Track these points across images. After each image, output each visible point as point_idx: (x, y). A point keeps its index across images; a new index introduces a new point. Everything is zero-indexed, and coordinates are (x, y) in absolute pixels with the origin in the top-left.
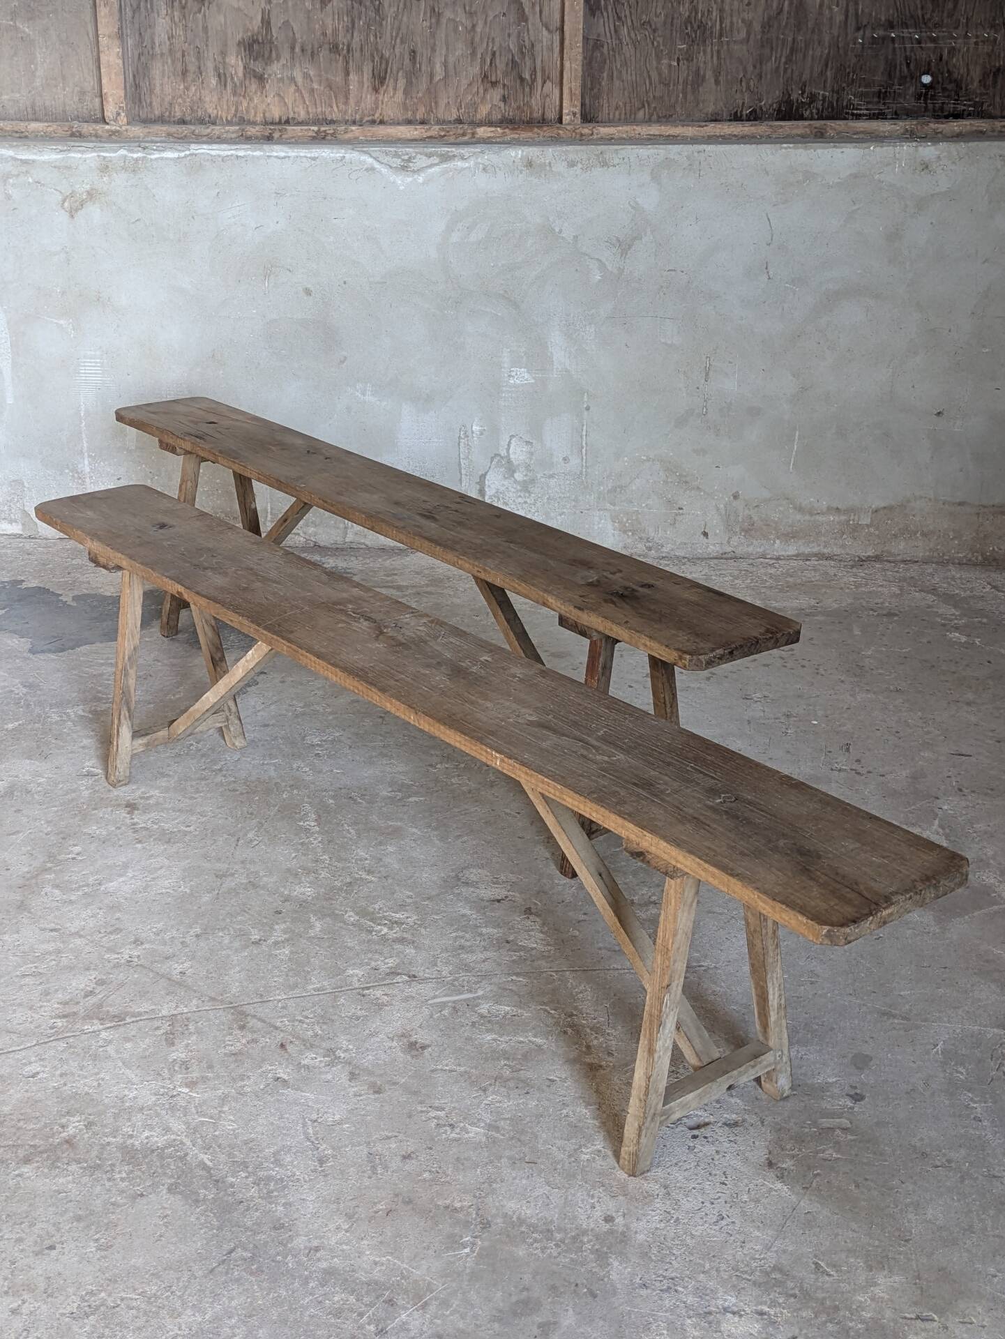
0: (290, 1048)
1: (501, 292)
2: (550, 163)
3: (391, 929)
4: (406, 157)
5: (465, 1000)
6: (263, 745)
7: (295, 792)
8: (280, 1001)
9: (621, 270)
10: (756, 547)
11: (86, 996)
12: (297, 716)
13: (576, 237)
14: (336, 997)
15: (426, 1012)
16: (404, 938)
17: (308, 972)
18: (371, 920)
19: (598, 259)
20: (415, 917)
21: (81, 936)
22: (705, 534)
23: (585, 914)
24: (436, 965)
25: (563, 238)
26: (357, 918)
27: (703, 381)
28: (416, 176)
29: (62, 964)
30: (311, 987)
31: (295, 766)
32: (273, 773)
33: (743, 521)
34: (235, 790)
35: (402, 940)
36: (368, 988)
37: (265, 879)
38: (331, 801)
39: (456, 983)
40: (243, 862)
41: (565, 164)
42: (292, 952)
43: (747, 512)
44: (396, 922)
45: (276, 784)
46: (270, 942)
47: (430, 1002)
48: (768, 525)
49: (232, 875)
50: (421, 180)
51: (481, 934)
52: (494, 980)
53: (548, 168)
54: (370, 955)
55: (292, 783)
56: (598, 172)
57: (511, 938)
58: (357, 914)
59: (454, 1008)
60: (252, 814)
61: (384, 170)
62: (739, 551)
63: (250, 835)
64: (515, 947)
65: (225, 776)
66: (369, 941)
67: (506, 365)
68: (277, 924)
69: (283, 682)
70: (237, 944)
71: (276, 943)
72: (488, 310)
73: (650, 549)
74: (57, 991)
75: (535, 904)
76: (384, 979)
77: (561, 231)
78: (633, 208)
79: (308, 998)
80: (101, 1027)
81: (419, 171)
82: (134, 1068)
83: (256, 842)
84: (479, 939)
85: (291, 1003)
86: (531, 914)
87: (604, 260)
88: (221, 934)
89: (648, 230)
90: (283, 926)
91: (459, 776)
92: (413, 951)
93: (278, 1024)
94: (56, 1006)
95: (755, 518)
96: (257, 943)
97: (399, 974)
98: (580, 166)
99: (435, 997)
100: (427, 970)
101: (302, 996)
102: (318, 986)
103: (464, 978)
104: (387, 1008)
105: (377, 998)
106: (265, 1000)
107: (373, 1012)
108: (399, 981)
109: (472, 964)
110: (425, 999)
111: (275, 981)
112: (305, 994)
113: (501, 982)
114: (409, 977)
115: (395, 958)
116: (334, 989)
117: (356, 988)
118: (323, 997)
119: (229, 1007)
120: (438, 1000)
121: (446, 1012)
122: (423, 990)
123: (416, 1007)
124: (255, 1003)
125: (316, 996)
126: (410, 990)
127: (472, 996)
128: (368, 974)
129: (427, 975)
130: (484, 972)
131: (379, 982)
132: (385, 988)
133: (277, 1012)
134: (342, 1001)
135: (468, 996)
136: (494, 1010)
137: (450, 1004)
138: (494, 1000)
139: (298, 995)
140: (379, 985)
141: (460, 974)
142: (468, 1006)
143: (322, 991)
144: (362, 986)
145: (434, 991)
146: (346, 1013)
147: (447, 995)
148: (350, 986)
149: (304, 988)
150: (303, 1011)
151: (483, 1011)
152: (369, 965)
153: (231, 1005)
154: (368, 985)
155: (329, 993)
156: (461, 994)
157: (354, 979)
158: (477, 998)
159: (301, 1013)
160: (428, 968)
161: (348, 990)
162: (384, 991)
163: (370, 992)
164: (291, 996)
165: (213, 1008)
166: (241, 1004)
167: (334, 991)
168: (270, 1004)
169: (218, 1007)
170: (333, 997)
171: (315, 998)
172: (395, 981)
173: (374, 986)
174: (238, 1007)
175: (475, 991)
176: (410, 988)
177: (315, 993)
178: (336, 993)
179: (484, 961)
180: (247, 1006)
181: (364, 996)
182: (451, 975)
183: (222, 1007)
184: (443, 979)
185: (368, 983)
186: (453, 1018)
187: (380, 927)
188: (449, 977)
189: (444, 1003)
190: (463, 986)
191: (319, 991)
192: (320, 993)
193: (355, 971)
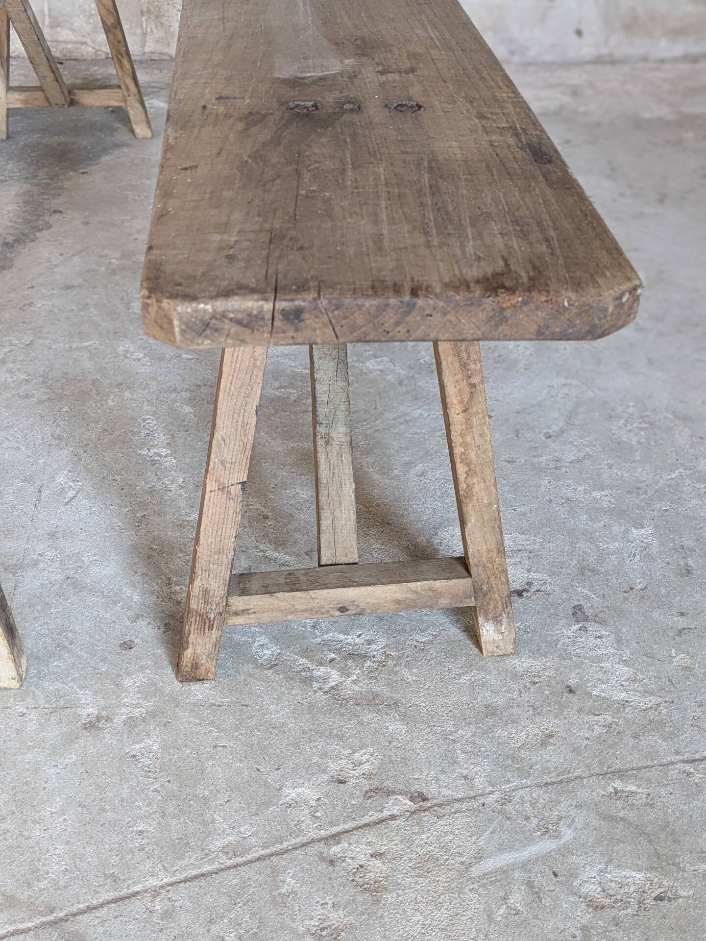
3: (344, 672)
5: (544, 858)
6: (67, 318)
7: (127, 394)
8: (156, 893)
10: (635, 48)
12: (113, 272)
14: (275, 872)
15: (474, 902)
16: (376, 695)
17: (206, 800)
18: (305, 652)
20: (382, 642)
22: (579, 33)
23: (682, 614)
24: (454, 762)
26: (276, 650)
30: (219, 843)
31: (120, 350)
32: (87, 364)
33: (625, 14)
34: (27, 396)
35: (372, 701)
36: (335, 838)
37: (94, 570)
38: (187, 409)
39: (509, 808)
40: (52, 536)
42: (165, 748)
43: (630, 2)
44: (351, 655)
45: (94, 382)
46: (119, 720)
47: (476, 871)
48: (654, 18)
49: (36, 563)
51: (515, 675)
52: (583, 795)
54: (321, 744)
55: (119, 379)
57: (573, 681)
58: (275, 639)
59: (530, 884)
60: (59, 438)
62: (619, 53)
63: (60, 479)
64: (590, 703)
65: (10, 372)
66: (310, 706)
68: (129, 674)
69: (87, 223)
70: (52, 734)
71: (131, 723)
73: (512, 53)
75: (587, 597)
76: (363, 810)
79: (218, 878)
83: (71, 494)
84: (515, 686)
85: (181, 896)
86: (586, 619)
88: (20, 709)
90: (140, 679)
91: (375, 356)
92: (401, 727)
95: (640, 10)
96: (92, 726)
97: (389, 793)
99: (479, 857)
100: (442, 777)
101: (203, 875)
102: (231, 838)
103: (521, 792)
104: (390, 898)
105: (361, 866)
106: (124, 892)
107: (362, 913)
108: (395, 812)
109: (523, 754)
110: (462, 863)
111: (140, 833)
112: (207, 868)
113: (597, 799)
114: (412, 799)
115: (370, 749)
116: (265, 846)
117: (313, 841)
118: (246, 872)
119: (44, 925)
120: (489, 865)
121: (516, 899)
122: (450, 837)
123: (449, 890)
124: (102, 905)
125: (232, 872)
126: (423, 836)
127: (554, 846)
128: (327, 796)
129: (446, 792)
130: (554, 774)
131: (354, 819)
132: (371, 836)
133: (154, 932)
134: (290, 882)
135: (545, 846)
136: (613, 885)
137: (517, 874)
138: (602, 854)
139: (194, 873)
140: (357, 828)
141: (509, 782)
142: (556, 875)
143: (243, 854)
144: (323, 833)
145: (474, 838)
146: (307, 923)
147: (502, 848)
148: (297, 836)
149: (203, 849)
150: (212, 921)
151: (592, 889)
152: (324, 771)
153: (51, 918)
154: (335, 830)
155: (259, 859)
156: (529, 841)
157: (304, 815)
158: (566, 851)
159: (208, 931)
160: (443, 772)
161: (296, 849)
162: (369, 844)
163: (344, 851)
164: (179, 877)
165: (11, 928)
166: (74, 909)
167: (268, 851)
168: (136, 905)
169: (22, 926)
170: (269, 871)
171: (232, 879)
172: (386, 813)
173: (347, 832)
174: (66, 921)
175: (556, 831)
176: (423, 833)
177: (229, 863)
178: (274, 858)
179: (544, 744)
180: (86, 915)
181: (332, 862)
182: (493, 786)
183: (30, 925)
184: (482, 800)
185: (333, 824)
186: (536, 917)
187: (322, 669)
188: (492, 793)
189: (505, 872)
190: (527, 818)
191: (235, 855)
192: (239, 860)
193: (299, 790)
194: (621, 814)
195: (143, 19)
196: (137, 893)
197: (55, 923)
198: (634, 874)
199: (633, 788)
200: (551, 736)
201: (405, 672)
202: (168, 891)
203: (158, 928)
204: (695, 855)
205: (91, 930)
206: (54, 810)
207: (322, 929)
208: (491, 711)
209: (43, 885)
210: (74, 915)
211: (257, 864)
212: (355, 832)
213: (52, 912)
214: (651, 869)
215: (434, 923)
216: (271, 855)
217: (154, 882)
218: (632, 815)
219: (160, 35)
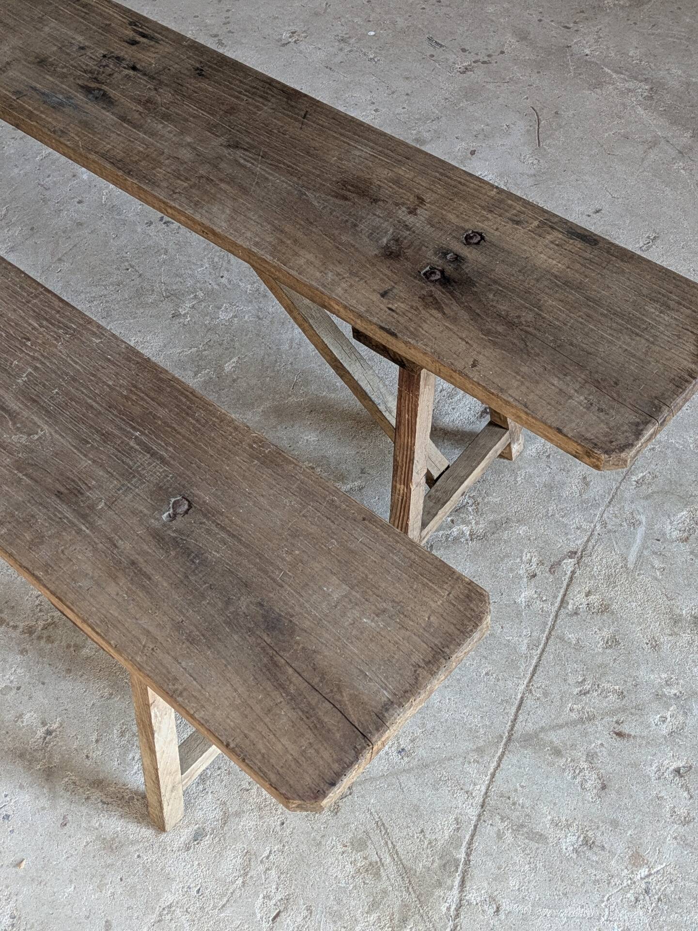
0: (626, 729)
3: (465, 522)
5: (646, 537)
8: (529, 691)
11: (377, 875)
14: (562, 639)
15: (645, 579)
16: (495, 522)
21: (237, 814)
24: (565, 525)
29: (284, 867)
30: (524, 648)
35: (497, 526)
36: (564, 602)
39: (609, 527)
44: (457, 511)
51: (536, 459)
52: (628, 495)
54: (503, 566)
59: (655, 553)
66: (475, 553)
74: (339, 901)
76: (558, 580)
79: (544, 661)
80: (455, 891)
82: (564, 900)
84: (542, 465)
85: (541, 682)
92: (525, 528)
93: (574, 716)
94: (373, 917)
97: (559, 563)
99: (625, 559)
100: (569, 537)
101: (536, 666)
102: (526, 641)
103: (605, 515)
104: (614, 606)
105: (588, 604)
106: (517, 702)
107: (613, 623)
108: (571, 569)
109: (585, 497)
110: (622, 567)
111: (487, 674)
112: (534, 662)
113: (635, 492)
114: (570, 557)
115: (526, 550)
116: (543, 631)
117: (557, 612)
118: (551, 648)
119: (506, 745)
120: (632, 558)
121: (657, 563)
122: (604, 561)
123: (631, 583)
124: (516, 716)
125: (545, 654)
126: (595, 569)
127: (644, 528)
128: (537, 587)
129: (579, 542)
130: (607, 495)
131: (561, 588)
132: (575, 588)
133: (550, 705)
134: (572, 637)
135: (641, 531)
136: (680, 525)
137: (645, 553)
138: (663, 516)
139: (531, 669)
140: (567, 590)
141: (595, 515)
142: (659, 540)
143: (539, 644)
144: (557, 605)
145: (613, 552)
146: (599, 646)
147: (628, 547)
148: (549, 616)
149: (522, 656)
150: (565, 680)
151: (675, 534)
152: (521, 578)
153: (504, 740)
154: (559, 599)
155: (547, 639)
156: (634, 535)
157: (538, 604)
158: (650, 526)
159: (569, 684)
160: (567, 534)
161: (555, 621)
162: (579, 592)
163: (574, 604)
164: (529, 676)
165: (496, 759)
166: (508, 728)
167: (546, 633)
168: (529, 702)
169: (499, 754)
170: (558, 640)
171: (549, 657)
172: (569, 573)
173: (565, 595)
174: (512, 735)
175: (637, 521)
176: (593, 568)
177: (539, 652)
178: (553, 633)
179: (587, 484)
180: (517, 725)
181: (576, 614)
182: (592, 522)
183: (501, 750)
184: (596, 533)
185: (555, 597)
186: (671, 564)
187: (454, 530)
188: (595, 526)
189: (640, 556)
190: (621, 525)
191: (538, 646)
192: (541, 646)
193: (523, 595)
194: (650, 491)
196: (522, 698)
197: (509, 739)
198: (682, 513)
199: (641, 475)
200: (585, 478)
201: (490, 498)
202: (532, 685)
203: (549, 703)
204: (693, 485)
205: (527, 729)
206: (439, 700)
207: (607, 643)
208: (550, 487)
209: (482, 731)
210: (512, 729)
211: (550, 642)
212: (568, 593)
213: (502, 737)
214: (686, 505)
215: (642, 601)
216: (550, 633)
217: (522, 688)
218: (654, 488)
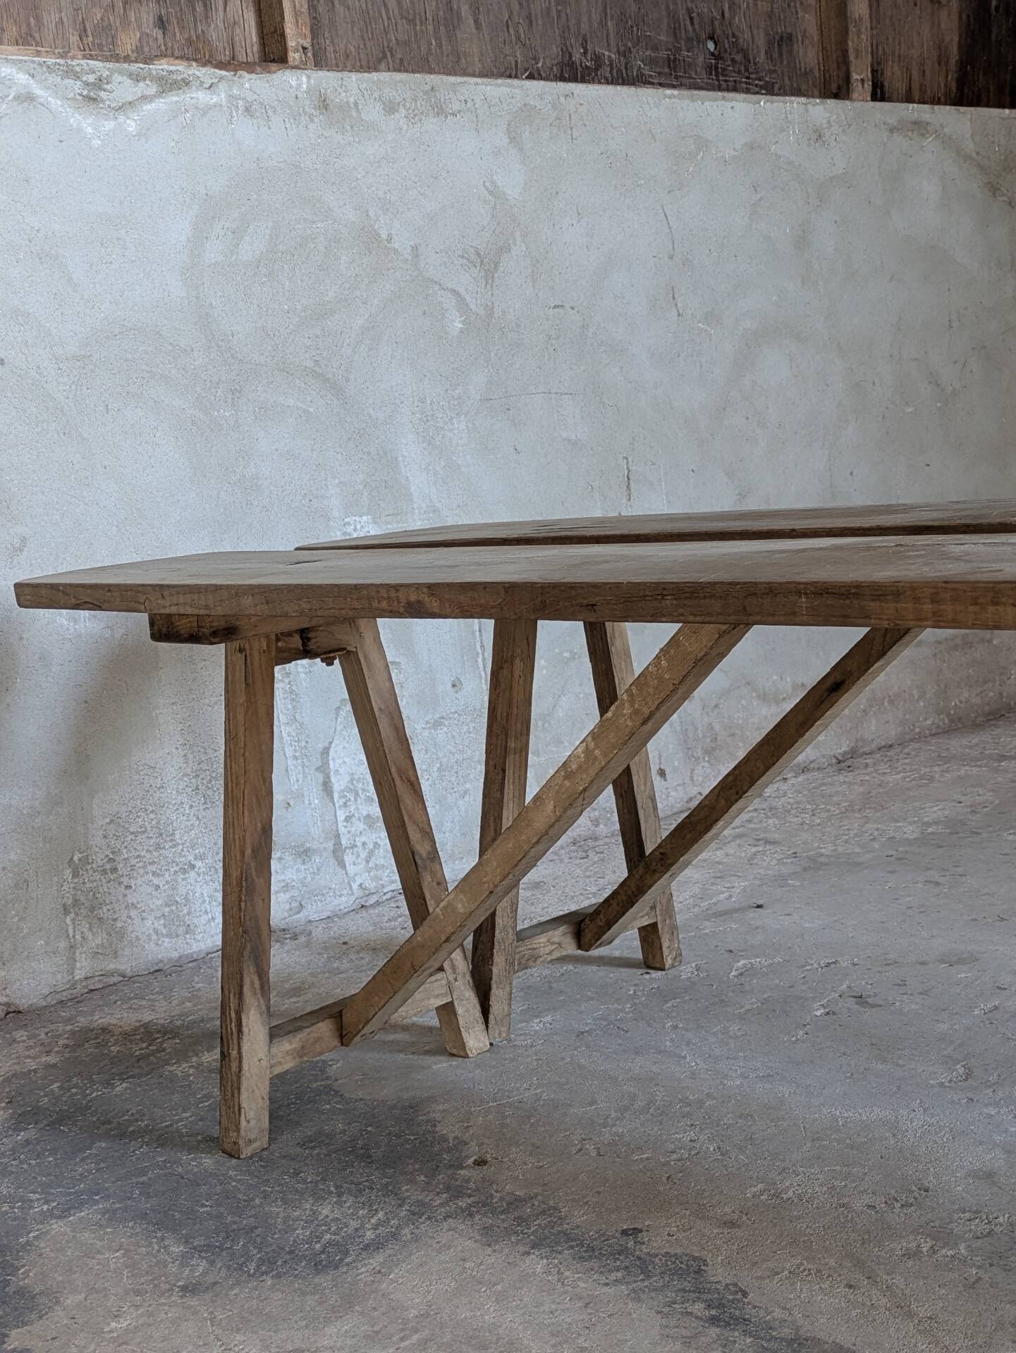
1: (309, 363)
2: (356, 104)
4: (91, 78)
9: (490, 311)
13: (415, 248)
19: (453, 291)
25: (396, 251)
27: (624, 501)
28: (121, 118)
33: (704, 736)
41: (379, 106)
43: (706, 719)
48: (733, 735)
50: (132, 127)
53: (354, 114)
56: (431, 123)
61: (55, 103)
67: (337, 514)
72: (291, 402)
77: (390, 240)
78: (491, 193)
81: (125, 107)
87: (462, 290)
89: (518, 234)
95: (717, 727)
98: (403, 112)
195: (68, 920)
219: (99, 941)
